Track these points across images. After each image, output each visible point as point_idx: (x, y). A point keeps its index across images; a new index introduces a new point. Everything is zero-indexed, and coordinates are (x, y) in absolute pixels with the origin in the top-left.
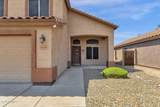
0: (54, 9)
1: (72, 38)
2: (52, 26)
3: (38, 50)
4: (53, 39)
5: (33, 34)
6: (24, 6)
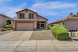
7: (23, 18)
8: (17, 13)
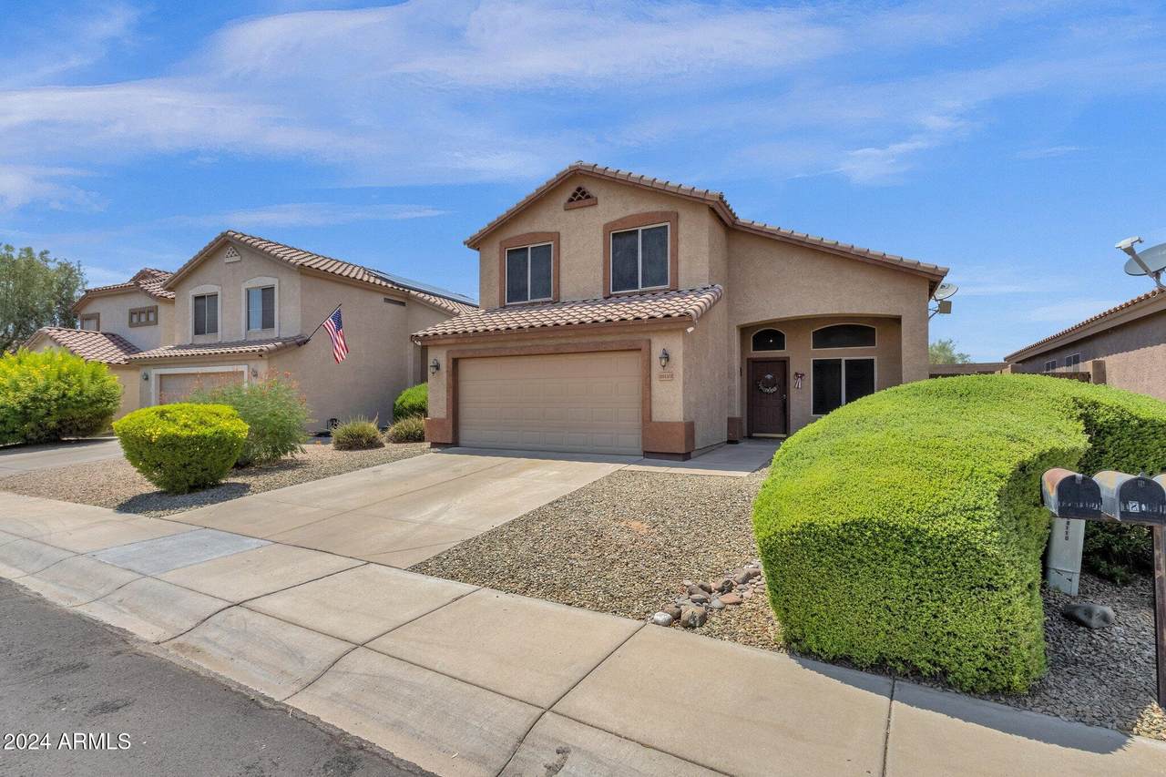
0: (683, 266)
1: (744, 330)
2: (684, 330)
3: (656, 383)
4: (686, 355)
5: (643, 345)
6: (599, 257)
7: (547, 291)
8: (476, 243)
